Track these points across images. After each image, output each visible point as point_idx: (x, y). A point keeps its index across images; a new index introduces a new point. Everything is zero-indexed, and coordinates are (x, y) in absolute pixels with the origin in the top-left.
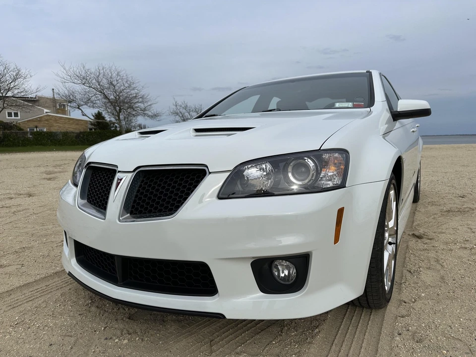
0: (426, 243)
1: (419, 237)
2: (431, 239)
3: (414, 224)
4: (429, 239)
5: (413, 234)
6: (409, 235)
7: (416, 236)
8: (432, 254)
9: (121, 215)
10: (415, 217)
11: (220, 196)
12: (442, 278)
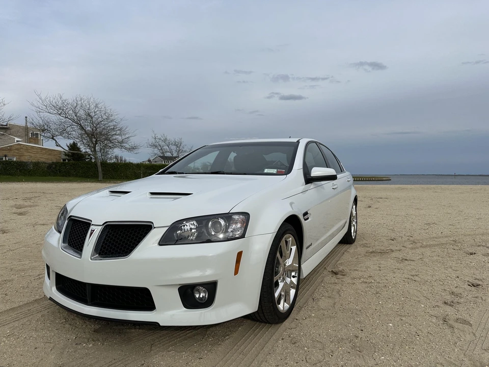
0: (339, 279)
1: (336, 273)
2: (344, 275)
3: (338, 263)
4: (342, 275)
5: (332, 271)
6: (329, 271)
7: (334, 272)
8: (338, 287)
9: (92, 255)
10: (342, 257)
11: (161, 243)
12: (335, 304)
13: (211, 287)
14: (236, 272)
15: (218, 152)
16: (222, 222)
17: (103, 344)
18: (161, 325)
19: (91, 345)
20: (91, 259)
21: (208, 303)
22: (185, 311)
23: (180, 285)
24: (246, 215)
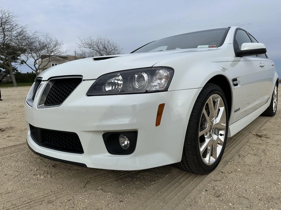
0: (263, 140)
1: (260, 136)
2: (268, 138)
3: (262, 128)
4: (266, 138)
5: (257, 135)
6: (254, 135)
7: (258, 135)
8: (263, 147)
9: (39, 104)
10: (265, 125)
11: (89, 94)
12: (260, 161)
13: (133, 135)
14: (158, 123)
15: (167, 46)
16: (145, 76)
17: (51, 177)
18: (88, 166)
19: (42, 177)
20: (38, 108)
21: (130, 150)
22: (110, 156)
23: (104, 131)
24: (171, 70)
